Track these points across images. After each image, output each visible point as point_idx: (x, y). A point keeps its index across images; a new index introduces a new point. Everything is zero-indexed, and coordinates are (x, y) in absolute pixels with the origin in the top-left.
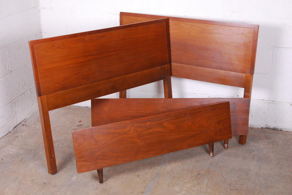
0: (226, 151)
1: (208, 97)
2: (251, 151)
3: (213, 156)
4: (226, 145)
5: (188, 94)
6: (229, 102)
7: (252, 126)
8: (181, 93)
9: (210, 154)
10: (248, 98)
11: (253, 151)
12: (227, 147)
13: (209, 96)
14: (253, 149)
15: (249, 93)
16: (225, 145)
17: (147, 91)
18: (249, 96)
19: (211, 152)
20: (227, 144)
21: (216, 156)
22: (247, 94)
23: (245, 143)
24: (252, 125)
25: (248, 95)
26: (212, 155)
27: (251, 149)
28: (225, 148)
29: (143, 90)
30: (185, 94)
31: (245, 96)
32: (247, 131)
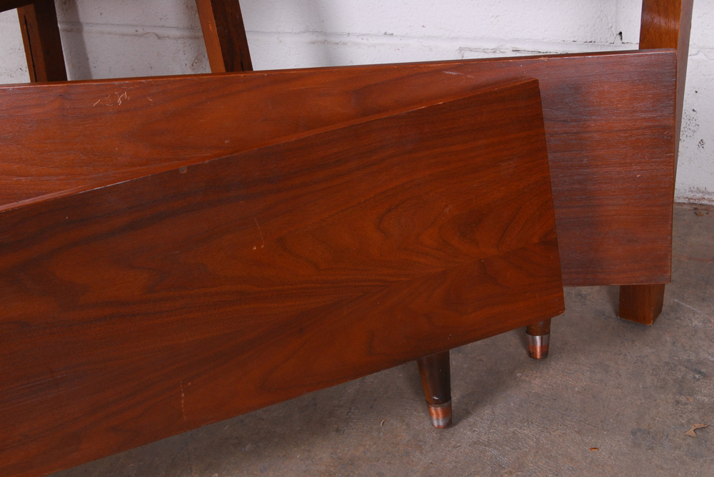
0: (538, 381)
1: (461, 49)
2: (690, 376)
3: (449, 424)
4: (538, 338)
5: (359, 40)
6: (536, 82)
7: (699, 195)
8: (321, 38)
9: (430, 414)
10: (671, 51)
11: (704, 376)
12: (545, 353)
13: (462, 44)
14: (703, 355)
15: (676, 16)
16: (534, 342)
17: (159, 37)
18: (675, 33)
19: (437, 403)
20: (545, 332)
21: (471, 419)
22: (660, 21)
23: (658, 310)
24: (699, 190)
25: (672, 25)
26: (438, 421)
27: (693, 358)
28: (531, 354)
29: (140, 31)
30: (345, 39)
31: (649, 37)
32: (660, 261)
